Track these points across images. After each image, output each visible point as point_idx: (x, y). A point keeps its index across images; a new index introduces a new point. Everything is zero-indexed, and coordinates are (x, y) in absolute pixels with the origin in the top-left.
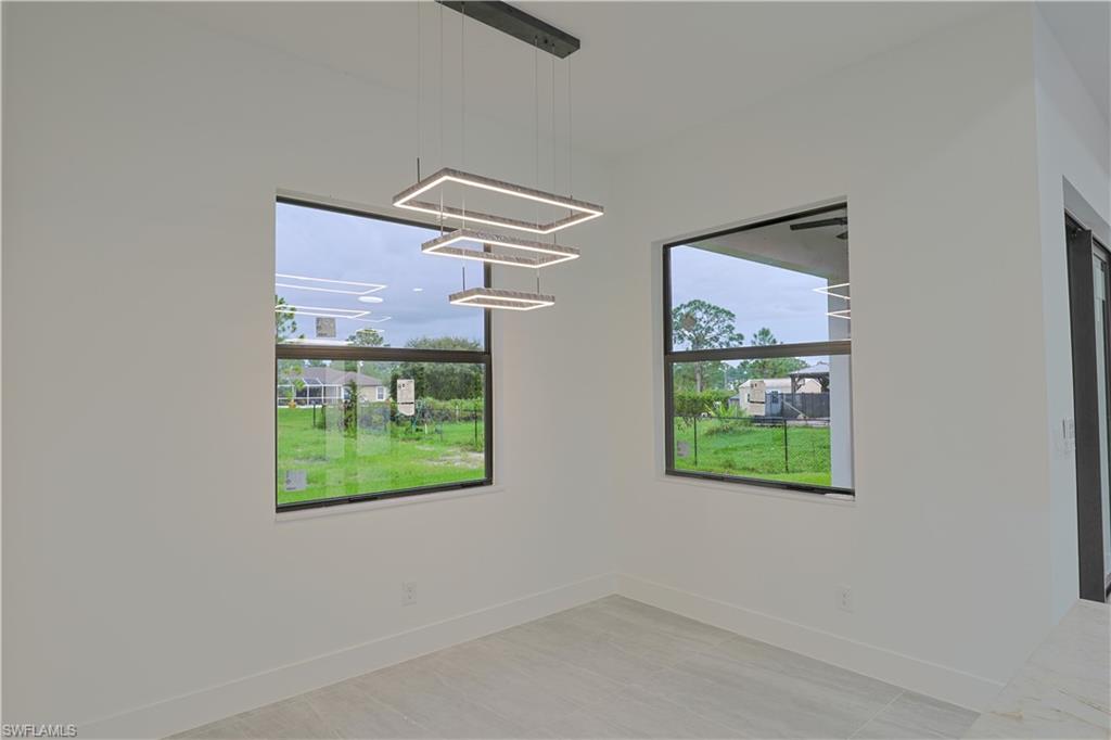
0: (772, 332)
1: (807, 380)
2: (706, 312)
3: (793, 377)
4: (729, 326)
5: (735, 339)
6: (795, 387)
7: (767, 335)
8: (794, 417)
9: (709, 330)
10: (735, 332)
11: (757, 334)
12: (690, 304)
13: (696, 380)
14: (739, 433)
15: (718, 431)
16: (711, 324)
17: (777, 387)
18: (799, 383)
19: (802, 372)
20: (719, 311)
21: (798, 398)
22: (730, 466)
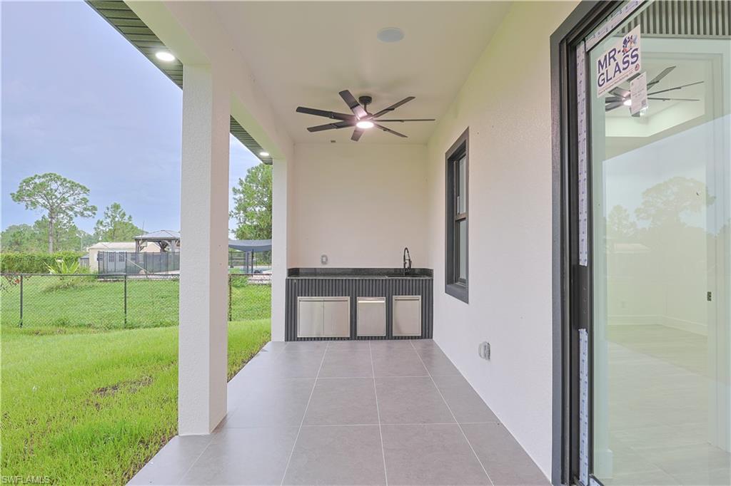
0: (122, 207)
1: (149, 243)
2: (62, 184)
3: (137, 240)
4: (83, 199)
5: (88, 209)
6: (139, 248)
7: (117, 209)
8: (136, 272)
9: (64, 200)
10: (89, 204)
11: (110, 207)
12: (44, 176)
13: (49, 242)
14: (81, 289)
15: (58, 287)
16: (66, 196)
17: (124, 249)
18: (142, 245)
19: (145, 236)
20: (74, 186)
21: (141, 258)
22: (63, 324)
